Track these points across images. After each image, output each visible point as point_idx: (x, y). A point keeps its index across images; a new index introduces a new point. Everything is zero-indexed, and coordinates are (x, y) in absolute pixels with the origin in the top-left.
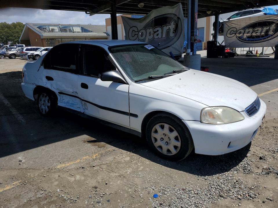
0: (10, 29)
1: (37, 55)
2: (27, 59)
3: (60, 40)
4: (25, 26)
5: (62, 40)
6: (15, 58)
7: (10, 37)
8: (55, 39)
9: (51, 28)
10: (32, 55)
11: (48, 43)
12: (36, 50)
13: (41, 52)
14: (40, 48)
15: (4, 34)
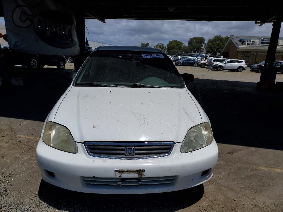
0: (222, 42)
1: (221, 66)
2: (210, 69)
3: (255, 53)
4: (229, 39)
5: (256, 54)
6: (204, 67)
7: (219, 49)
8: (250, 52)
9: (252, 40)
10: (217, 65)
11: (242, 56)
12: (221, 61)
13: (225, 63)
14: (225, 60)
15: (216, 46)
